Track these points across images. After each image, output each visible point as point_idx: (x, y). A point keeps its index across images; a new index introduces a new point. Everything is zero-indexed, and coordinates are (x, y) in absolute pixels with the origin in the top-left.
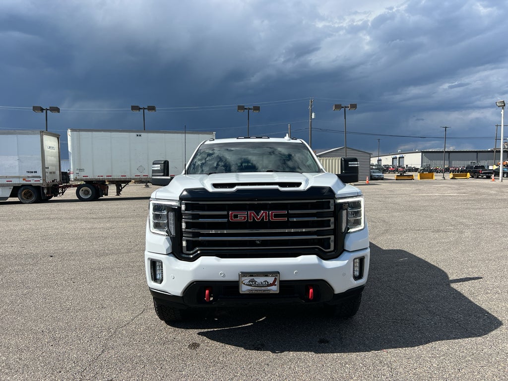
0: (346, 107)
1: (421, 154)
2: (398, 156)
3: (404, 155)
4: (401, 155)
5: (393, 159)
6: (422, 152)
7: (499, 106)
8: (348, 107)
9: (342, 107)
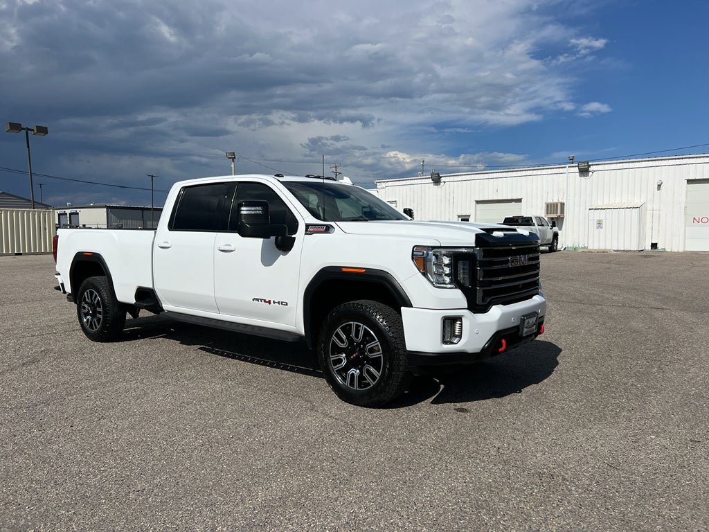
0: (29, 129)
1: (105, 209)
2: (68, 211)
3: (78, 211)
4: (74, 211)
5: (59, 215)
6: (108, 208)
7: (229, 158)
8: (33, 130)
9: (23, 129)
